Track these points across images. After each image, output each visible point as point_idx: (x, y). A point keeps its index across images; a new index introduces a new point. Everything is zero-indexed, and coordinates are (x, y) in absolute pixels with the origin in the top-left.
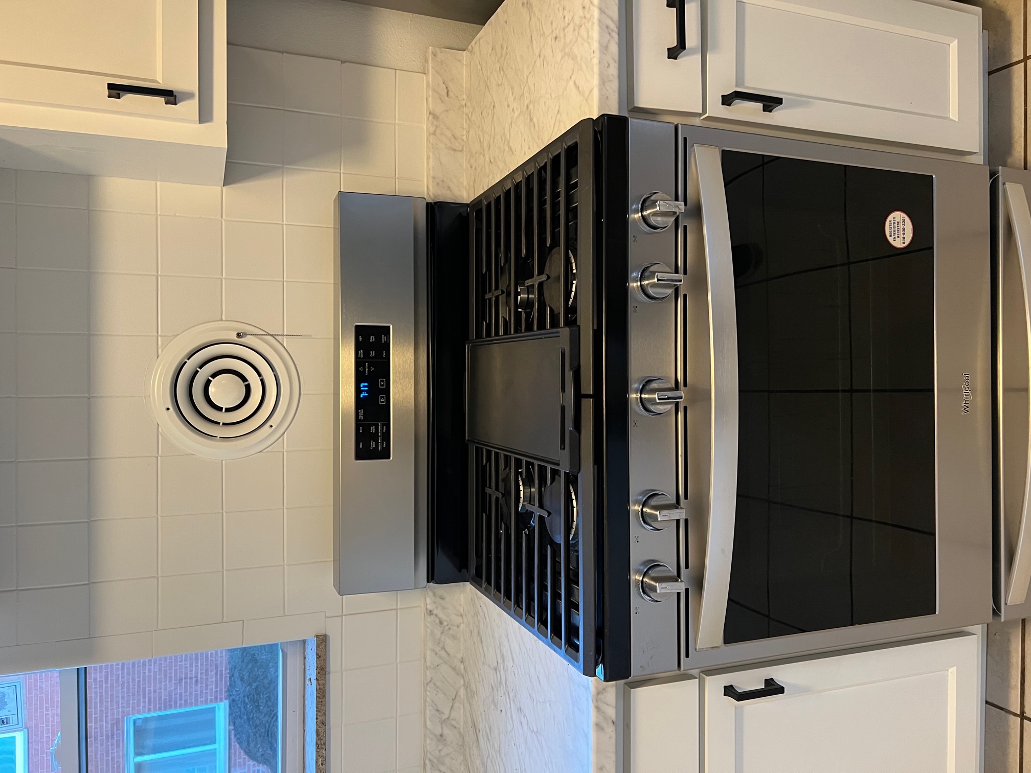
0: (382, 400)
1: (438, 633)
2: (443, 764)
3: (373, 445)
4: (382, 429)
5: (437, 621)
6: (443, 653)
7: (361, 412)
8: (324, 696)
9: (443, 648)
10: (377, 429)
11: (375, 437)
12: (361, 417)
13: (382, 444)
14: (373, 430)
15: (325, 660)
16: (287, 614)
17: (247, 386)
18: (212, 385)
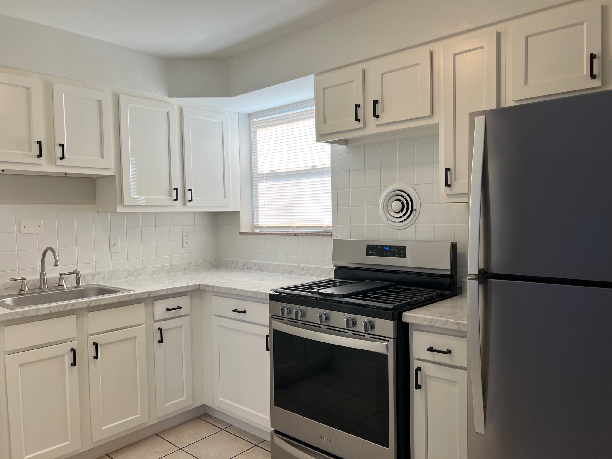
0: (383, 254)
1: (328, 271)
2: (297, 270)
3: (371, 250)
4: (375, 254)
5: (331, 271)
6: (323, 272)
7: (380, 247)
8: (317, 236)
9: (324, 272)
10: (375, 252)
11: (373, 251)
12: (379, 247)
13: (371, 253)
14: (375, 250)
15: (326, 236)
16: (339, 225)
17: (399, 213)
18: (399, 202)
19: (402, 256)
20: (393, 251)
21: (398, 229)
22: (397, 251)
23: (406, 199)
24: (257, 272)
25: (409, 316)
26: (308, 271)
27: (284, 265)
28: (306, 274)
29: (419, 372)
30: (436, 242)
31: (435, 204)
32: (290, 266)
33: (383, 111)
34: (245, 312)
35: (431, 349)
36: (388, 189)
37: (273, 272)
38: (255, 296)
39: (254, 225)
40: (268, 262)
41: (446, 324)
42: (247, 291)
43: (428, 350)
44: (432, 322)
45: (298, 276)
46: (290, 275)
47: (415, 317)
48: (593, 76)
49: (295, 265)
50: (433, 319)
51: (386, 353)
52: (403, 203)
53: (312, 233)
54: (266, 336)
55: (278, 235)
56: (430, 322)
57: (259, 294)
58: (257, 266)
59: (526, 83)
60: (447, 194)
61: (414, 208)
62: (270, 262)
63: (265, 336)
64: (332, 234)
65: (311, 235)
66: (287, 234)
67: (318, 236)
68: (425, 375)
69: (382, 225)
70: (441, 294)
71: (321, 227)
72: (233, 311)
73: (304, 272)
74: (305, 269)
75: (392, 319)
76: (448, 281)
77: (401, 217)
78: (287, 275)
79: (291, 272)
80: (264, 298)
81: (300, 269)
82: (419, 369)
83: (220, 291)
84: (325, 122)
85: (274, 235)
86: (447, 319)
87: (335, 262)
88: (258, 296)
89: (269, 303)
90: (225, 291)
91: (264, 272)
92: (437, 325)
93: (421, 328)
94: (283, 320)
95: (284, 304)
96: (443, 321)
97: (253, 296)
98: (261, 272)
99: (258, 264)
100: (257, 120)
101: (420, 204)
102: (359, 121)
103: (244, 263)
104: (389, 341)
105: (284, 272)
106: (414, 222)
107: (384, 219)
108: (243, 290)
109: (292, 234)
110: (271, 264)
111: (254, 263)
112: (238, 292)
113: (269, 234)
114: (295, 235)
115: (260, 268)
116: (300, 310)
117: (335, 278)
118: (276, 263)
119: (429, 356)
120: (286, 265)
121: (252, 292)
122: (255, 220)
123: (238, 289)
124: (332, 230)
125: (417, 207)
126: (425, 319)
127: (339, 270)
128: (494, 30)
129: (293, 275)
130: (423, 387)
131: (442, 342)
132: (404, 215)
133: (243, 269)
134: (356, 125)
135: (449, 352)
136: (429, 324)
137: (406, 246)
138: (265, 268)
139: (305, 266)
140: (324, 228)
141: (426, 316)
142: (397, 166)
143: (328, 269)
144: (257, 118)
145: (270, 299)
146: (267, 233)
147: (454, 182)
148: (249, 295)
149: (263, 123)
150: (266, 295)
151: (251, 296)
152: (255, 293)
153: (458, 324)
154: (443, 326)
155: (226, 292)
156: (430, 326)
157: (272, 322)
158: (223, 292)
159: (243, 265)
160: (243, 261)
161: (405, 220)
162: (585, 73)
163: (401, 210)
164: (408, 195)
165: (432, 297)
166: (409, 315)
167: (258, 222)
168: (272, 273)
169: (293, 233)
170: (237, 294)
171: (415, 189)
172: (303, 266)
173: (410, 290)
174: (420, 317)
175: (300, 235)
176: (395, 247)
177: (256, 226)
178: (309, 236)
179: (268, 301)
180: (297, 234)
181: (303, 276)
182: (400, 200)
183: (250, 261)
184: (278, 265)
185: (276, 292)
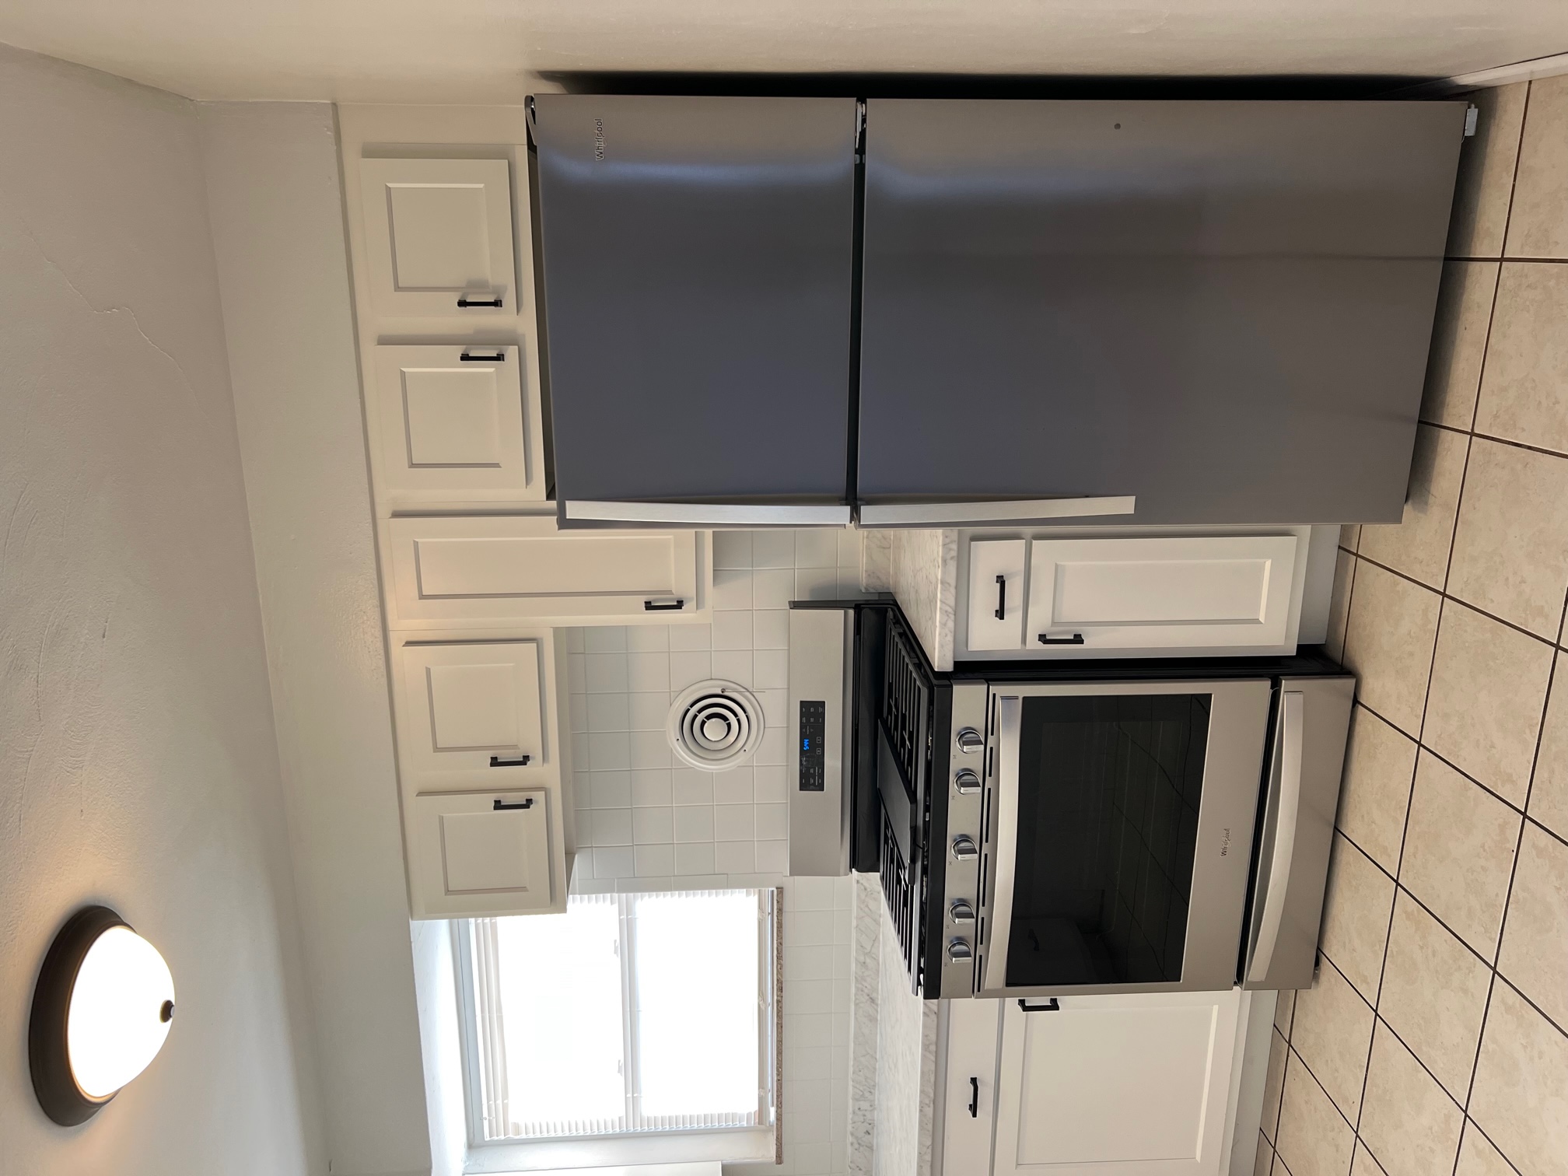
0: (819, 751)
1: (863, 896)
2: (865, 981)
3: (812, 781)
4: (819, 770)
5: (863, 888)
6: (866, 909)
8: (781, 927)
9: (867, 906)
10: (815, 770)
11: (814, 775)
12: (803, 763)
13: (818, 780)
14: (812, 771)
15: (782, 904)
16: (756, 872)
17: (729, 725)
18: (706, 725)
19: (820, 710)
20: (812, 730)
21: (764, 727)
22: (812, 720)
23: (700, 711)
24: (876, 1102)
25: (941, 658)
26: (866, 951)
27: (856, 1018)
28: (873, 956)
29: (1048, 638)
30: (789, 646)
31: (713, 649)
32: (857, 1001)
33: (515, 747)
34: (974, 1081)
35: (1000, 614)
36: (678, 752)
37: (876, 1053)
38: (933, 1048)
39: (757, 1125)
40: (851, 1070)
41: (948, 583)
42: (923, 1073)
43: (1002, 618)
44: (946, 612)
45: (880, 979)
46: (879, 1002)
47: (942, 646)
48: (499, 358)
49: (853, 990)
50: (940, 609)
51: (1020, 701)
52: (709, 717)
53: (775, 942)
54: (1024, 1011)
55: (781, 1042)
56: (948, 616)
57: (927, 1036)
58: (862, 1103)
59: (497, 465)
60: (697, 608)
61: (720, 693)
62: (851, 1063)
63: (1027, 1015)
64: (777, 888)
65: (780, 944)
66: (778, 1013)
67: (784, 926)
68: (1052, 626)
69: (755, 764)
70: (894, 624)
71: (761, 923)
72: (974, 1115)
73: (868, 961)
74: (862, 959)
75: (950, 689)
76: (869, 616)
77: (739, 721)
78: (879, 1010)
79: (871, 998)
80: (935, 1019)
81: (863, 973)
82: (1043, 638)
83: (930, 1159)
84: (523, 889)
85: (781, 1053)
86: (939, 582)
87: (842, 871)
88: (933, 1037)
89: (947, 1000)
90: (929, 1143)
91: (877, 1081)
92: (952, 601)
93: (961, 632)
94: (981, 957)
95: (945, 955)
96: (942, 590)
97: (934, 1054)
98: (877, 1089)
99: (857, 1100)
100: (486, 1119)
101: (712, 679)
102: (529, 802)
103: (857, 1146)
104: (994, 695)
105: (873, 1020)
106: (748, 691)
107: (740, 759)
108: (922, 1085)
109: (779, 998)
110: (855, 1059)
111: (854, 1112)
112: (927, 1101)
113: (781, 1067)
114: (780, 989)
115: (867, 1094)
116: (954, 912)
117: (879, 872)
118: (852, 1045)
119: (1013, 617)
120: (855, 1014)
121: (924, 1057)
122: (745, 1124)
123: (921, 1102)
124: (767, 889)
125: (718, 687)
126: (944, 625)
127: (860, 861)
128: (385, 523)
129: (878, 994)
130: (1078, 630)
131: (984, 596)
132: (736, 715)
133: (871, 1148)
134: (538, 808)
135: (1001, 580)
136: (952, 617)
137: (801, 702)
138: (866, 1078)
139: (856, 959)
140: (763, 916)
141: (938, 624)
142: (630, 732)
143: (858, 896)
144: (481, 1119)
145: (938, 998)
146: (778, 1075)
147: (673, 594)
148: (933, 1067)
149: (495, 1102)
150: (928, 1016)
151: (934, 1059)
152: (925, 1047)
153: (945, 561)
154: (953, 591)
155: (930, 1139)
156: (955, 615)
157: (990, 987)
158: (930, 1151)
159: (861, 1148)
160: (849, 1149)
161: (745, 712)
162: (492, 370)
163: (725, 721)
164: (692, 706)
165: (901, 635)
166: (939, 658)
167: (749, 1115)
168: (878, 1057)
169: (775, 997)
170: (932, 1105)
171: (677, 694)
172: (856, 964)
173: (890, 685)
174: (940, 634)
175: (782, 976)
176: (802, 726)
177: (761, 1122)
178: (782, 949)
179: (944, 1001)
180: (779, 984)
181: (878, 964)
182: (703, 723)
183: (849, 1128)
184: (855, 1037)
185: (919, 983)
